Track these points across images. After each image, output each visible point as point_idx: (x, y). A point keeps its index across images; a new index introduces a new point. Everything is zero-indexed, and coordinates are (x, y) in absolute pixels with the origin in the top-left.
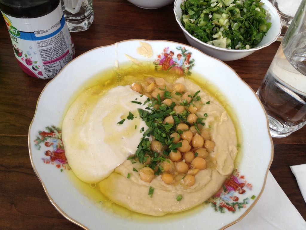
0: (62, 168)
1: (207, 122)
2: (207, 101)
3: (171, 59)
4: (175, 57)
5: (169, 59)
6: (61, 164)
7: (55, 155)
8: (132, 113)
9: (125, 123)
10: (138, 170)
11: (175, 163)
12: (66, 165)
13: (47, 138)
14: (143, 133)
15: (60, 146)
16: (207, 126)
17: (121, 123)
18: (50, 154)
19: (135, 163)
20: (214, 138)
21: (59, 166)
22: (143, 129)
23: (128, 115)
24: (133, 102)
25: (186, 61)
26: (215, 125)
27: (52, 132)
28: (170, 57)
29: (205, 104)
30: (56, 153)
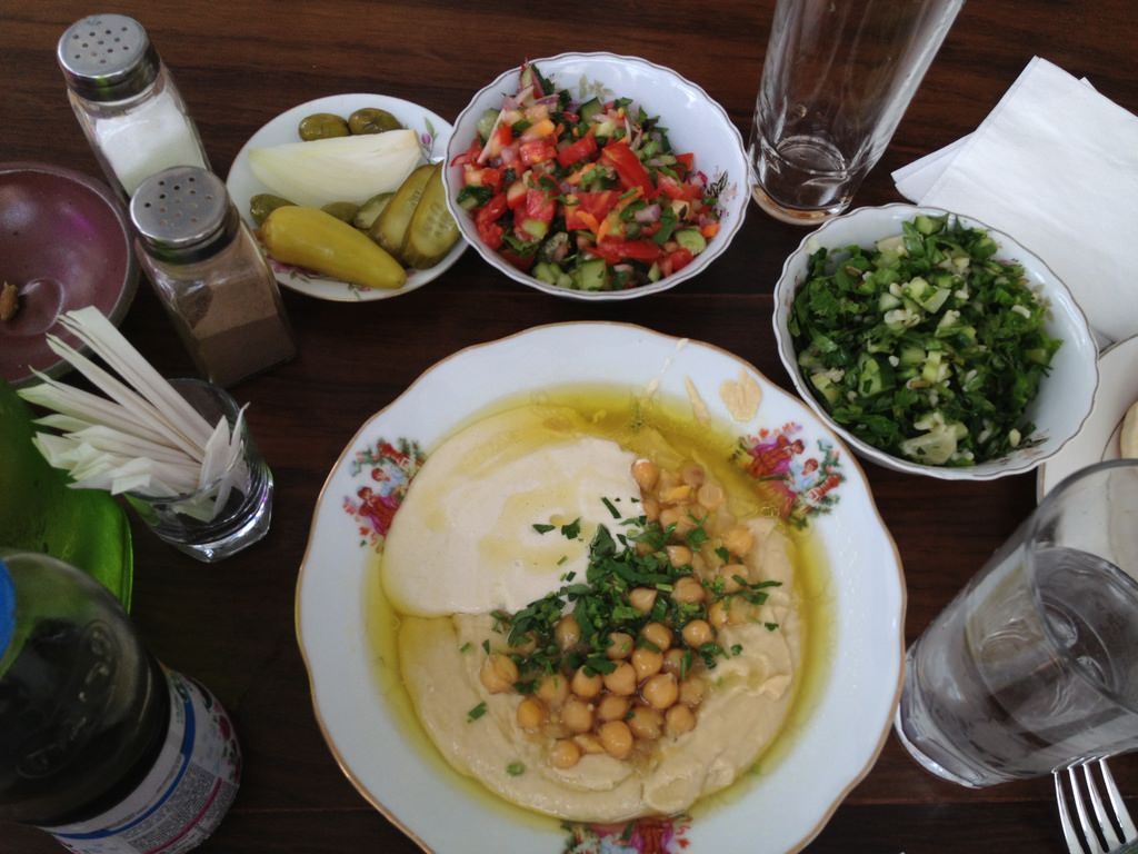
0: (368, 538)
1: (724, 666)
2: (772, 621)
3: (788, 459)
4: (798, 461)
5: (782, 456)
6: (372, 530)
7: (375, 504)
8: (582, 525)
9: (549, 535)
10: (491, 651)
11: (572, 697)
12: (380, 537)
13: (385, 460)
14: (566, 583)
15: (399, 493)
16: (714, 676)
17: (541, 529)
18: (367, 497)
19: (499, 632)
20: (702, 715)
21: (364, 531)
22: (571, 576)
23: (569, 522)
24: (605, 501)
25: (818, 489)
26: (736, 689)
27: (405, 453)
28: (789, 452)
29: (760, 623)
30: (379, 501)
